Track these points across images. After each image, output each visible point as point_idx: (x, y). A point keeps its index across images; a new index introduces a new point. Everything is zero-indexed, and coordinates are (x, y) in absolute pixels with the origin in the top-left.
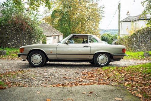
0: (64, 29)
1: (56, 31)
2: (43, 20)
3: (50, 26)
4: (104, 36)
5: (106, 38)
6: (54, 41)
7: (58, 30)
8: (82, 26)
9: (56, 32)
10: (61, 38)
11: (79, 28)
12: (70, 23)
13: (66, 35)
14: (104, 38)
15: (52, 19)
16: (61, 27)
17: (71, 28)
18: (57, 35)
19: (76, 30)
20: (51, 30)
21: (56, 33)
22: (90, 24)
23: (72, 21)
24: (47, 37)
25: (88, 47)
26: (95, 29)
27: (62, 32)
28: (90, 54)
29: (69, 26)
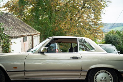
0: (42, 23)
1: (28, 27)
2: (4, 7)
3: (17, 20)
4: (111, 35)
5: (114, 39)
6: (24, 44)
7: (31, 25)
8: (71, 19)
9: (27, 29)
10: (37, 39)
11: (66, 23)
12: (51, 15)
13: (46, 34)
14: (110, 39)
15: (21, 7)
16: (36, 21)
17: (54, 23)
18: (29, 35)
19: (62, 26)
20: (19, 26)
21: (28, 32)
22: (85, 16)
23: (56, 10)
24: (12, 38)
25: (77, 58)
26: (95, 24)
27: (38, 29)
28: (82, 71)
29: (50, 18)
